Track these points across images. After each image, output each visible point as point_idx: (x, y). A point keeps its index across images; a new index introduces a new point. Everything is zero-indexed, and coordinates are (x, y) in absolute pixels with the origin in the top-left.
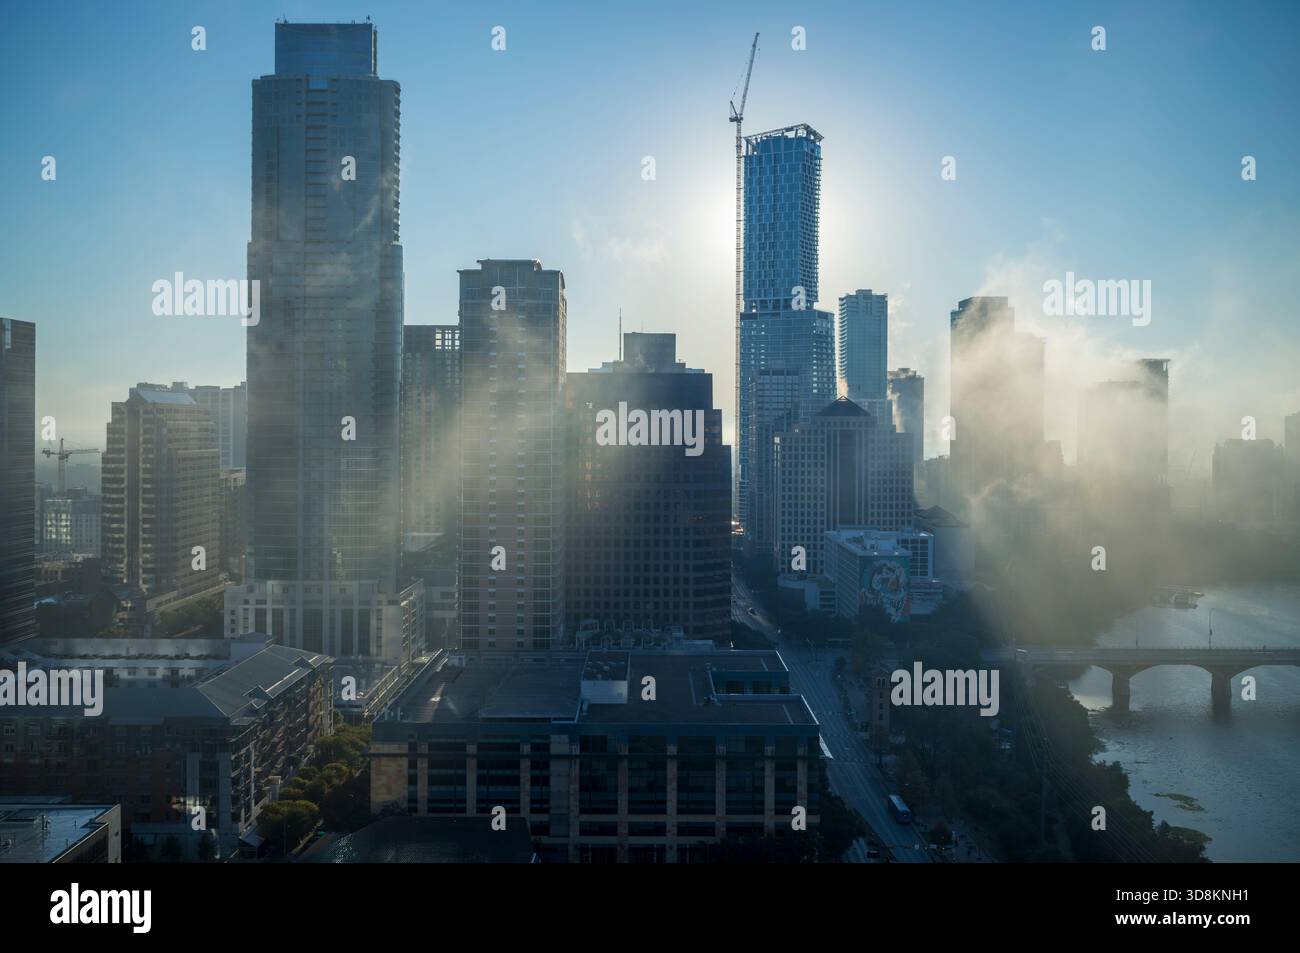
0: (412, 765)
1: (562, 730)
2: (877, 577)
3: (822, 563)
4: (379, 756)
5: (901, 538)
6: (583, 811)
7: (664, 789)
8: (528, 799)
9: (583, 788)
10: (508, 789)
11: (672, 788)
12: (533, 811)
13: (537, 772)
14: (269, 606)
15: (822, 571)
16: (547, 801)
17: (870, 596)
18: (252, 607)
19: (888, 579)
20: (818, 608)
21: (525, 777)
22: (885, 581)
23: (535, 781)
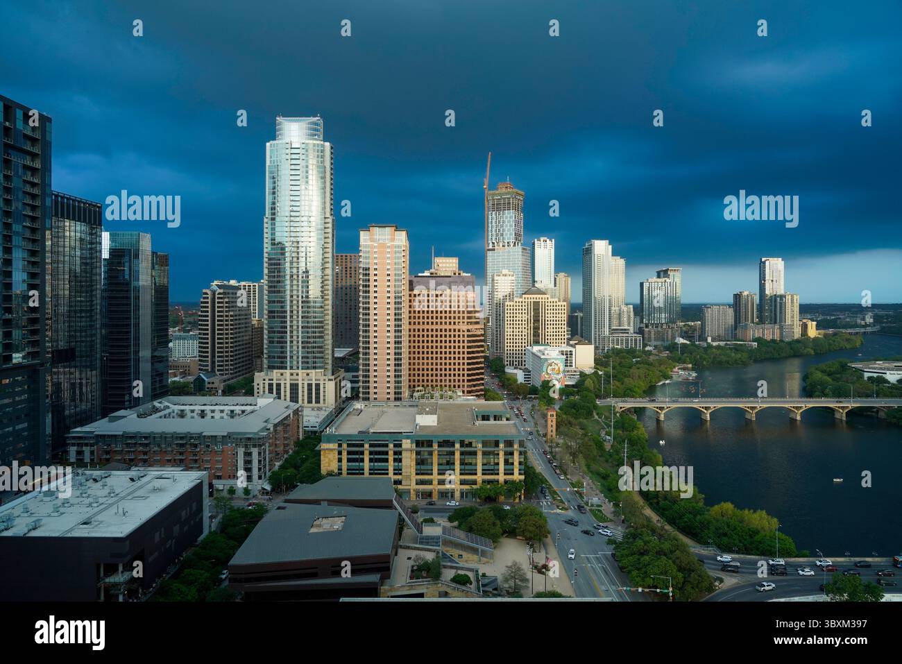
0: (340, 453)
1: (408, 437)
2: (550, 368)
3: (525, 361)
4: (324, 450)
5: (560, 350)
6: (417, 474)
7: (454, 464)
8: (392, 469)
9: (417, 464)
10: (383, 464)
11: (457, 463)
12: (395, 474)
13: (396, 457)
14: (274, 382)
15: (525, 365)
16: (401, 470)
17: (547, 376)
18: (267, 382)
19: (554, 369)
20: (523, 382)
21: (391, 457)
22: (553, 369)
23: (395, 460)
